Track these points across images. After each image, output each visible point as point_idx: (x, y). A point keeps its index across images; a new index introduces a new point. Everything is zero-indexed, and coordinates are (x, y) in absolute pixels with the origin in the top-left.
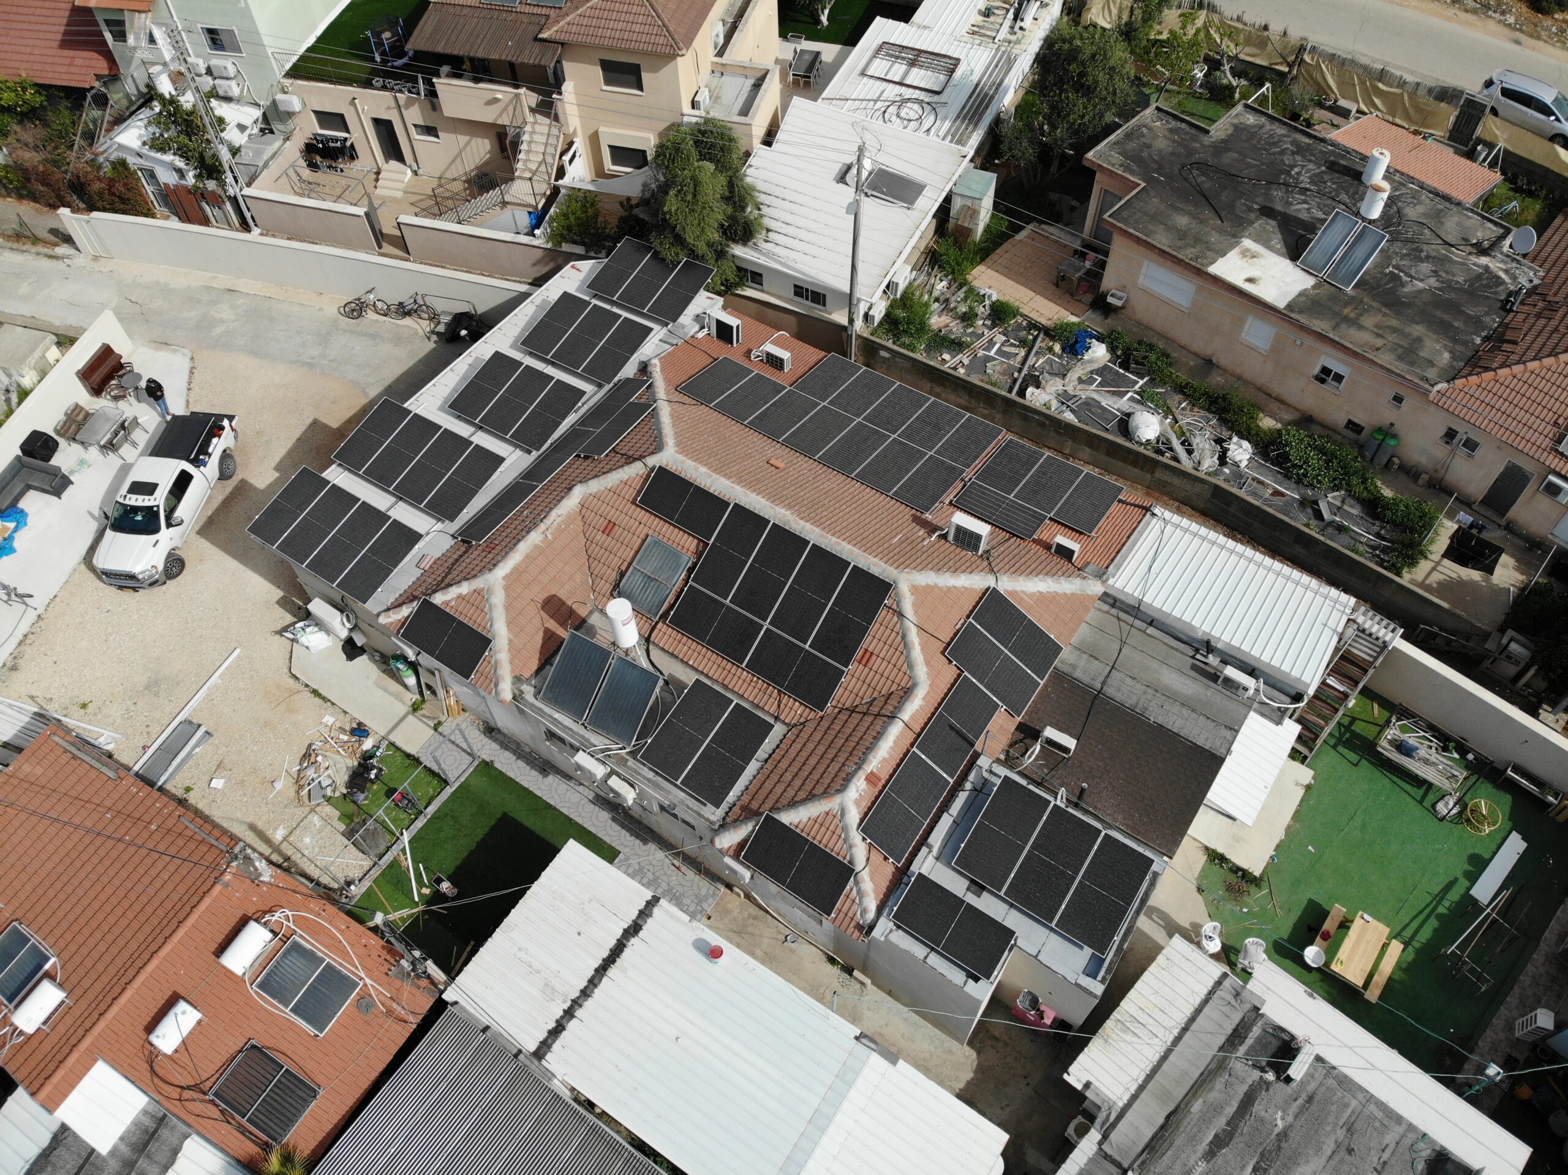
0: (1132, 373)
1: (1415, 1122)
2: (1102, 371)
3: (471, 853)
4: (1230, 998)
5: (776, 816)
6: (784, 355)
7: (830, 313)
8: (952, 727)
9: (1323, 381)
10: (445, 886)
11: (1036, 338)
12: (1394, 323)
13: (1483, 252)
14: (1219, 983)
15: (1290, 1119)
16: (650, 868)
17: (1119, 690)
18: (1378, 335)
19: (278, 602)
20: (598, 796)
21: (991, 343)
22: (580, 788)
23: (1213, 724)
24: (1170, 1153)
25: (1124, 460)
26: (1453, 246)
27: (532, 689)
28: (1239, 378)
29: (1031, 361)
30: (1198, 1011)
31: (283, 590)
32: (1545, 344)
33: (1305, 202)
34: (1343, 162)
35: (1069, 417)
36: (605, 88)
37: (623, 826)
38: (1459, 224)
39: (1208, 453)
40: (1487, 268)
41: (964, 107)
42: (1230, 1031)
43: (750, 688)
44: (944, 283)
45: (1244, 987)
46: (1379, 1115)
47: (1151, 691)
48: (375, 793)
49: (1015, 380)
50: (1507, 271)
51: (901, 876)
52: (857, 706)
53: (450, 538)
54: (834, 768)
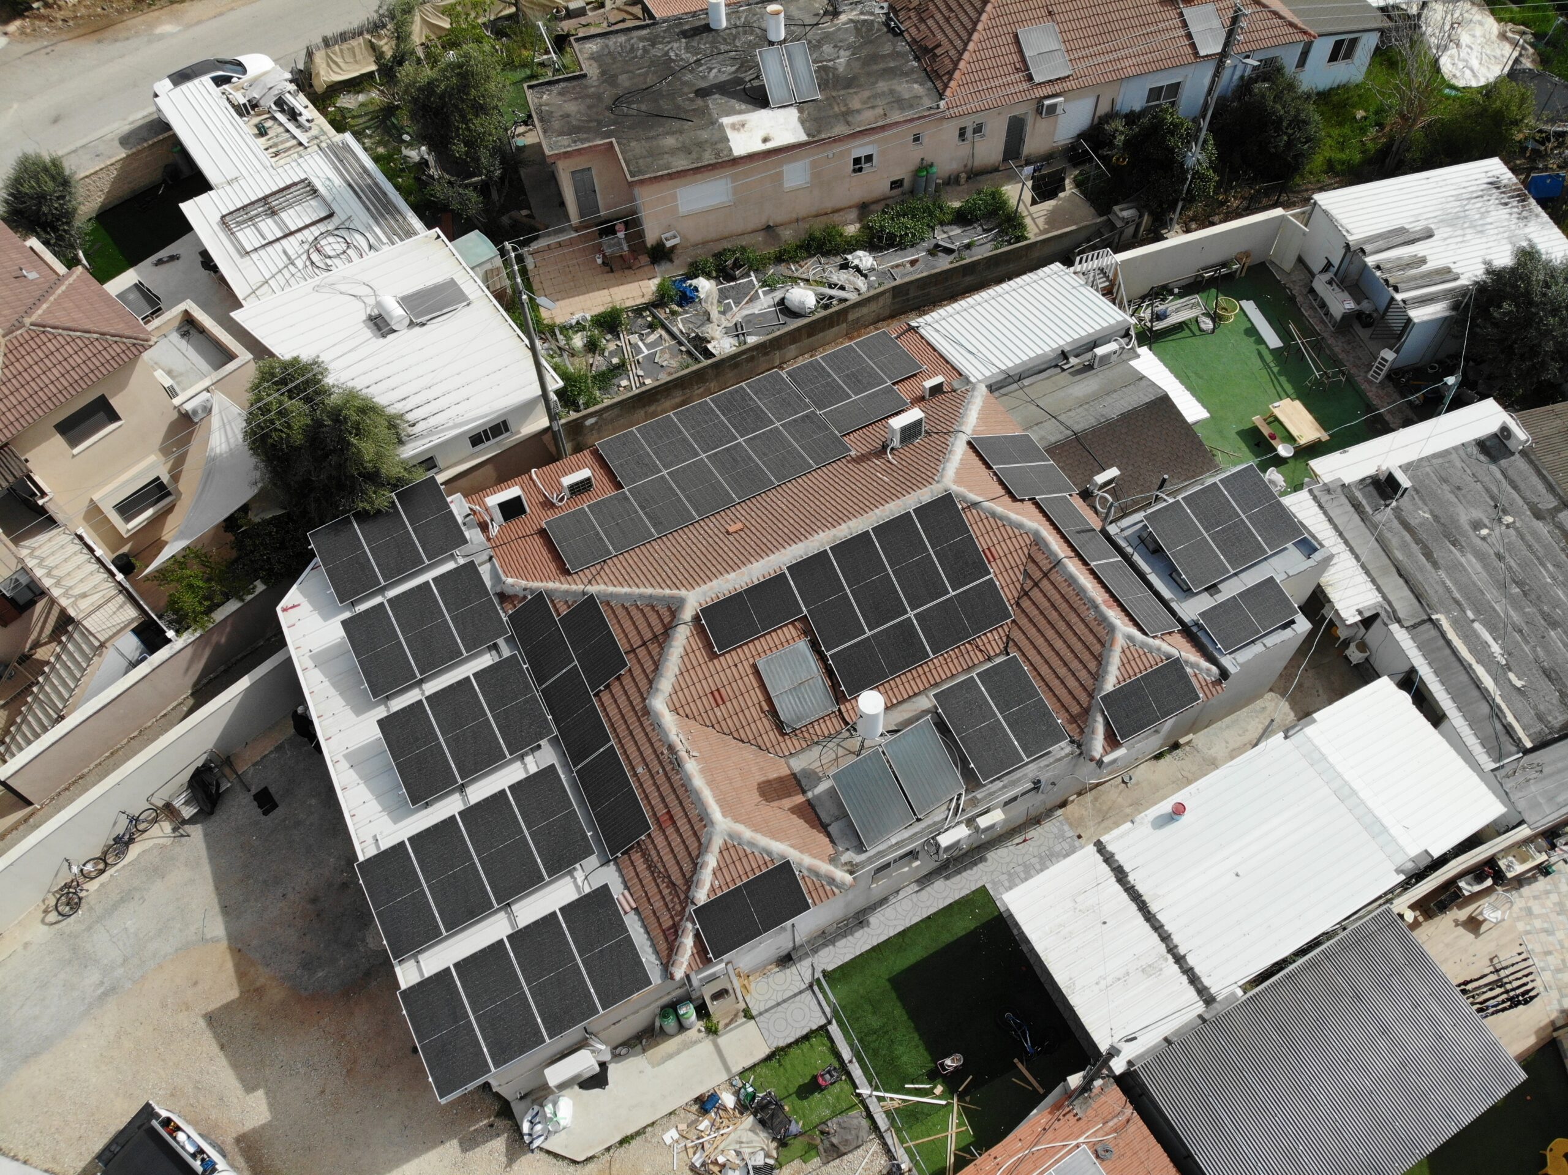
0: (739, 279)
1: (1453, 445)
2: (723, 295)
3: (917, 1029)
4: (1328, 497)
5: (1104, 693)
9: (860, 170)
10: (950, 1063)
11: (653, 315)
12: (866, 94)
13: (836, 13)
14: (1315, 498)
15: (1426, 508)
17: (1078, 423)
18: (873, 107)
19: (465, 1150)
20: (918, 881)
21: (634, 346)
22: (902, 894)
23: (1132, 386)
24: (1426, 587)
25: (823, 330)
26: (817, 24)
27: (849, 853)
28: (797, 220)
29: (675, 331)
30: (1330, 520)
31: (450, 1138)
32: (956, 32)
33: (711, 69)
34: (686, 27)
35: (752, 340)
36: (76, 451)
38: (799, 9)
39: (852, 278)
40: (851, 21)
41: (368, 209)
42: (1352, 509)
43: (951, 665)
45: (1324, 484)
46: (1440, 460)
47: (1086, 406)
48: (794, 1111)
49: (689, 352)
50: (862, 13)
51: (1189, 632)
52: (1022, 588)
53: (605, 868)
54: (1080, 628)
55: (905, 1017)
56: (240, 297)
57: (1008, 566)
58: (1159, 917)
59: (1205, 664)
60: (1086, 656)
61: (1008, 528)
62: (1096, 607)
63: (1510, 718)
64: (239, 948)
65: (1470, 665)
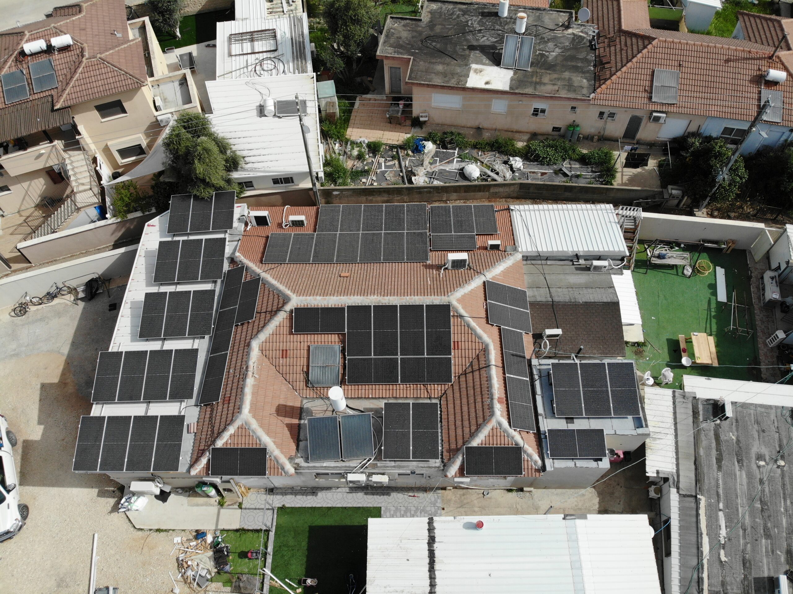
0: (449, 149)
1: (776, 405)
2: (436, 154)
3: (308, 557)
4: (682, 400)
5: (470, 446)
6: (302, 218)
7: (298, 185)
8: (513, 355)
9: (536, 115)
10: (309, 581)
11: (397, 152)
12: (555, 76)
13: (568, 27)
14: (674, 397)
15: (736, 433)
16: (401, 505)
17: (559, 296)
18: (554, 84)
19: (99, 495)
20: (351, 488)
21: (379, 164)
22: (339, 490)
23: (603, 289)
24: (706, 477)
25: (474, 191)
26: (554, 30)
27: (302, 459)
28: (495, 130)
29: (403, 164)
30: (675, 413)
31: (96, 487)
32: (621, 58)
33: (484, 36)
34: (486, 11)
35: (436, 183)
36: (103, 120)
37: (373, 494)
38: (550, 19)
39: (505, 170)
40: (573, 34)
41: (293, 53)
42: (692, 413)
43: (408, 392)
44: (337, 145)
45: (684, 392)
46: (763, 410)
47: (570, 289)
48: (233, 561)
49: (403, 177)
50: (582, 32)
51: (539, 436)
52: (465, 370)
53: (195, 407)
54: (479, 406)
55: (306, 548)
56: (217, 75)
57: (463, 356)
58: (436, 573)
59: (536, 457)
60: (473, 422)
61: (473, 336)
62: (492, 399)
63: (705, 575)
64: (69, 363)
65: (702, 534)
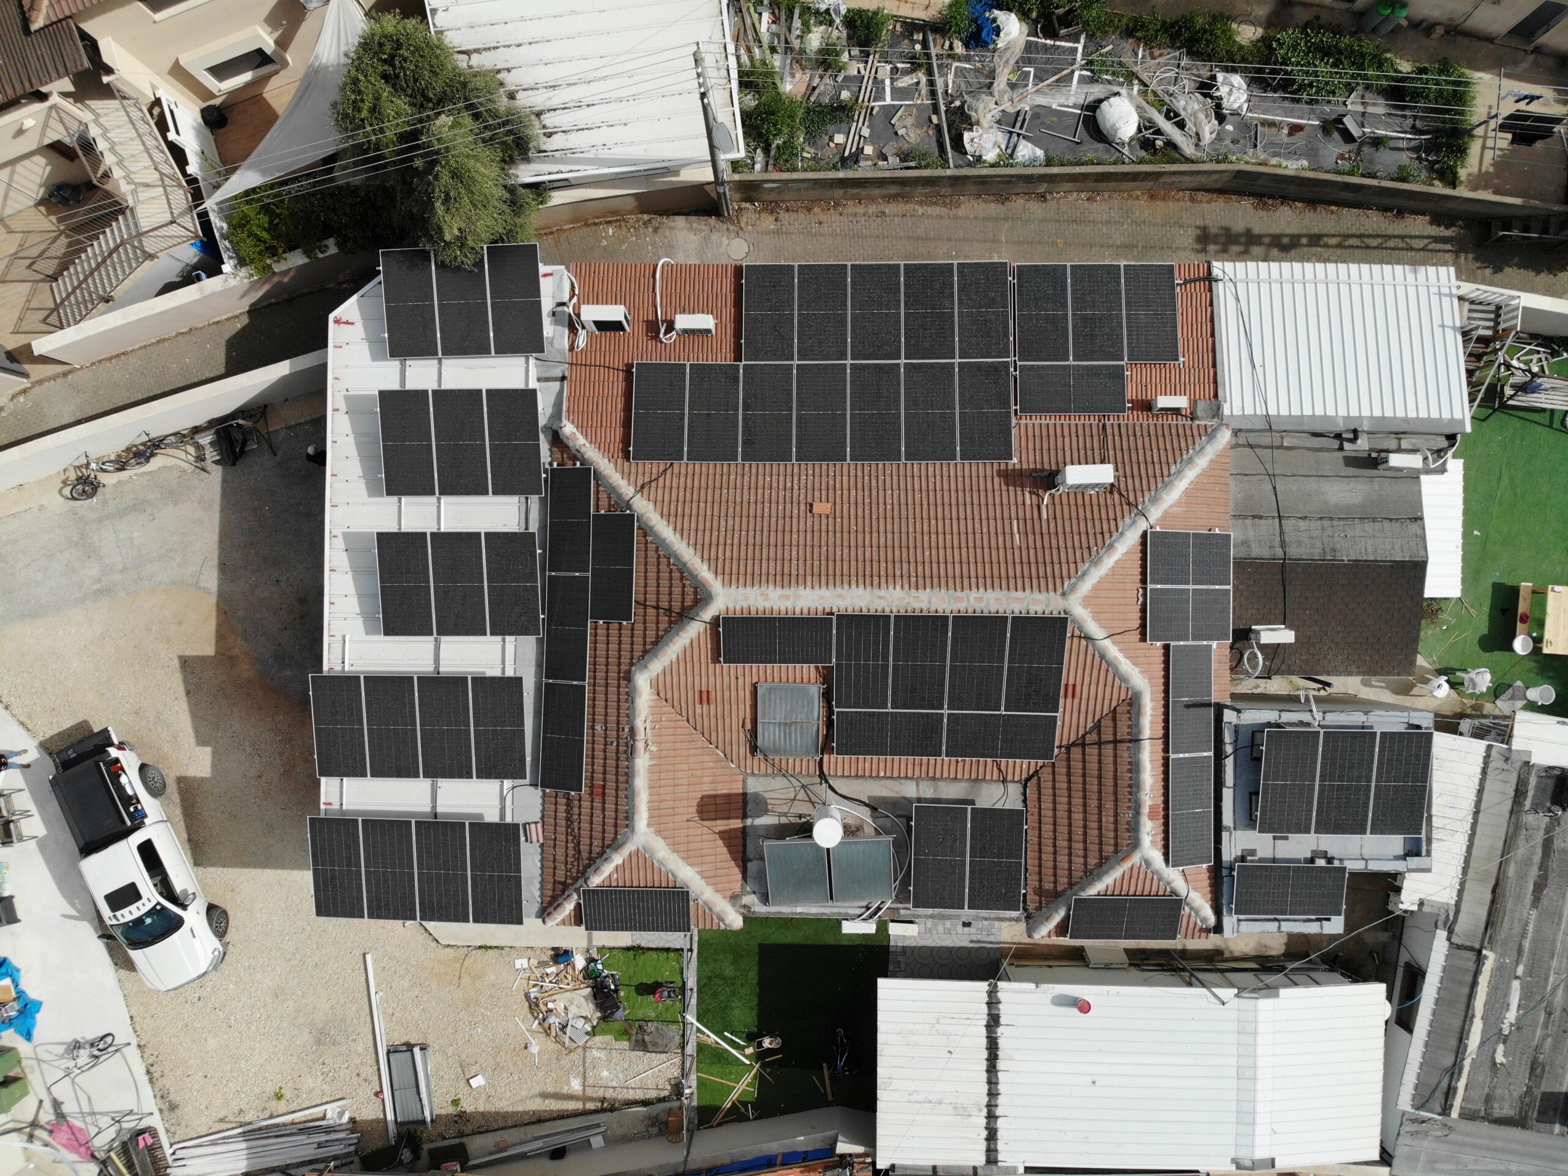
0: (1062, 39)
2: (1028, 55)
3: (760, 997)
4: (1502, 765)
6: (705, 321)
7: (678, 173)
8: (1188, 706)
10: (767, 1043)
11: (925, 44)
14: (1487, 756)
17: (1299, 543)
21: (878, 83)
23: (1398, 524)
24: (1506, 918)
27: (753, 896)
29: (939, 82)
30: (1480, 792)
35: (1025, 151)
36: (159, 16)
39: (1202, 115)
42: (1512, 794)
43: (960, 769)
44: (766, 17)
45: (1510, 749)
47: (1326, 523)
48: (627, 998)
49: (938, 128)
51: (1218, 874)
52: (1084, 736)
53: (532, 789)
54: (1108, 819)
55: (756, 981)
57: (1083, 709)
58: (1000, 1074)
59: (1207, 911)
61: (1110, 675)
62: (1137, 813)
63: (1461, 1085)
65: (1473, 1016)
